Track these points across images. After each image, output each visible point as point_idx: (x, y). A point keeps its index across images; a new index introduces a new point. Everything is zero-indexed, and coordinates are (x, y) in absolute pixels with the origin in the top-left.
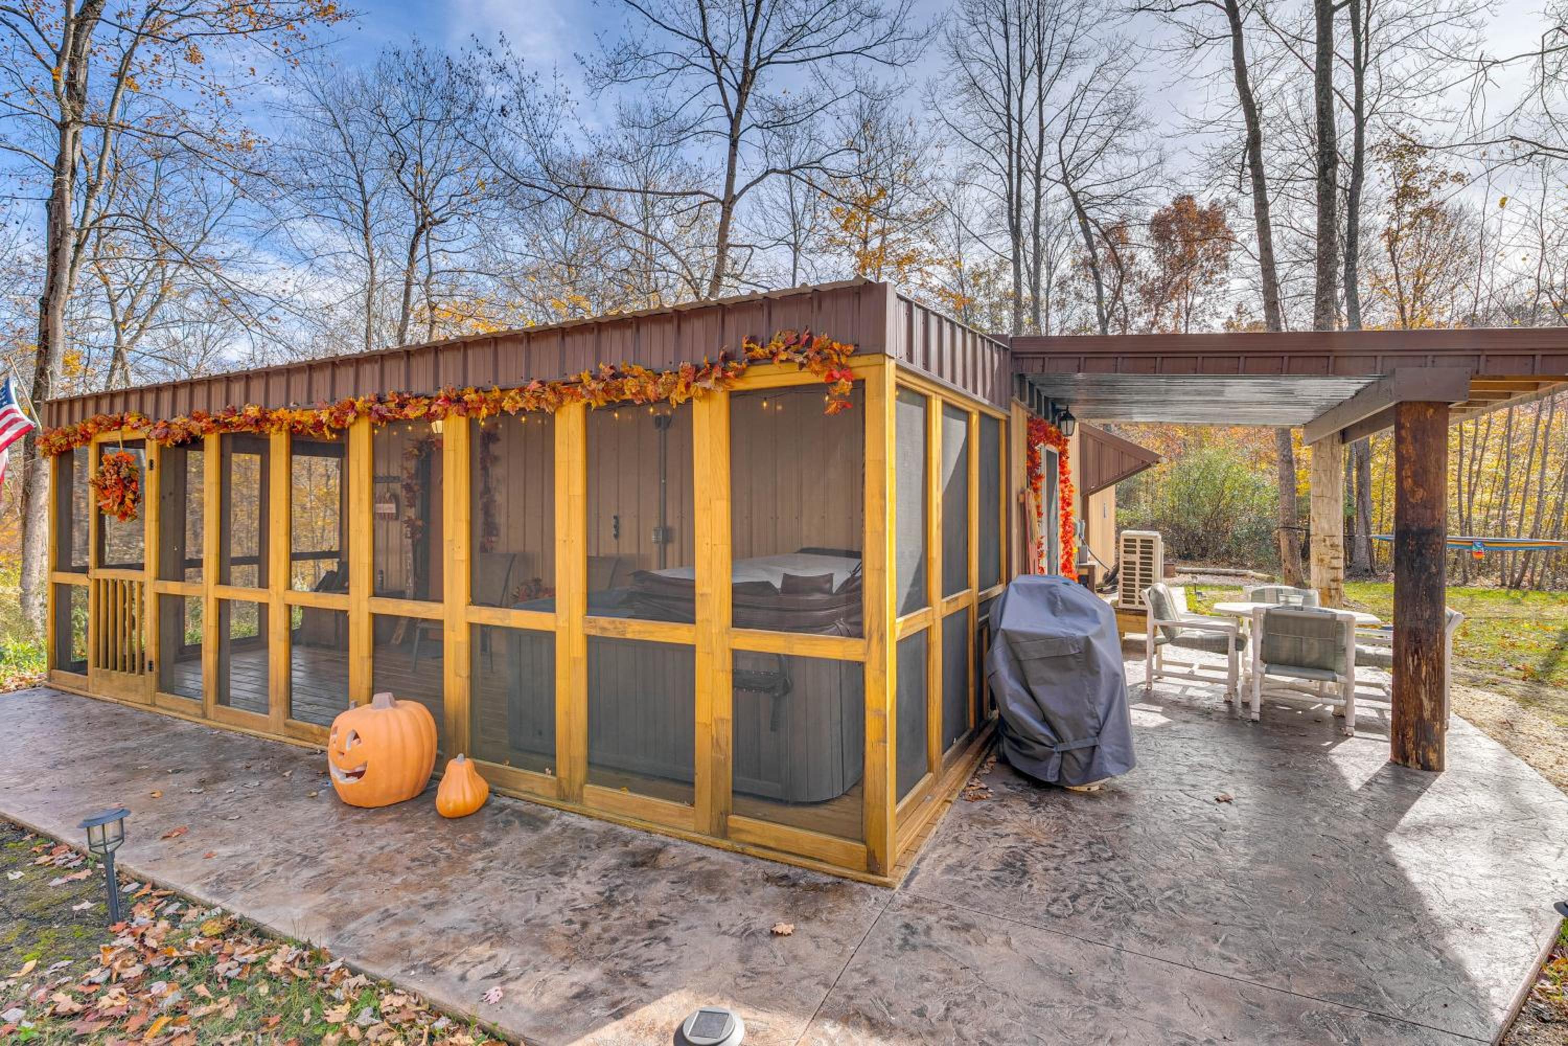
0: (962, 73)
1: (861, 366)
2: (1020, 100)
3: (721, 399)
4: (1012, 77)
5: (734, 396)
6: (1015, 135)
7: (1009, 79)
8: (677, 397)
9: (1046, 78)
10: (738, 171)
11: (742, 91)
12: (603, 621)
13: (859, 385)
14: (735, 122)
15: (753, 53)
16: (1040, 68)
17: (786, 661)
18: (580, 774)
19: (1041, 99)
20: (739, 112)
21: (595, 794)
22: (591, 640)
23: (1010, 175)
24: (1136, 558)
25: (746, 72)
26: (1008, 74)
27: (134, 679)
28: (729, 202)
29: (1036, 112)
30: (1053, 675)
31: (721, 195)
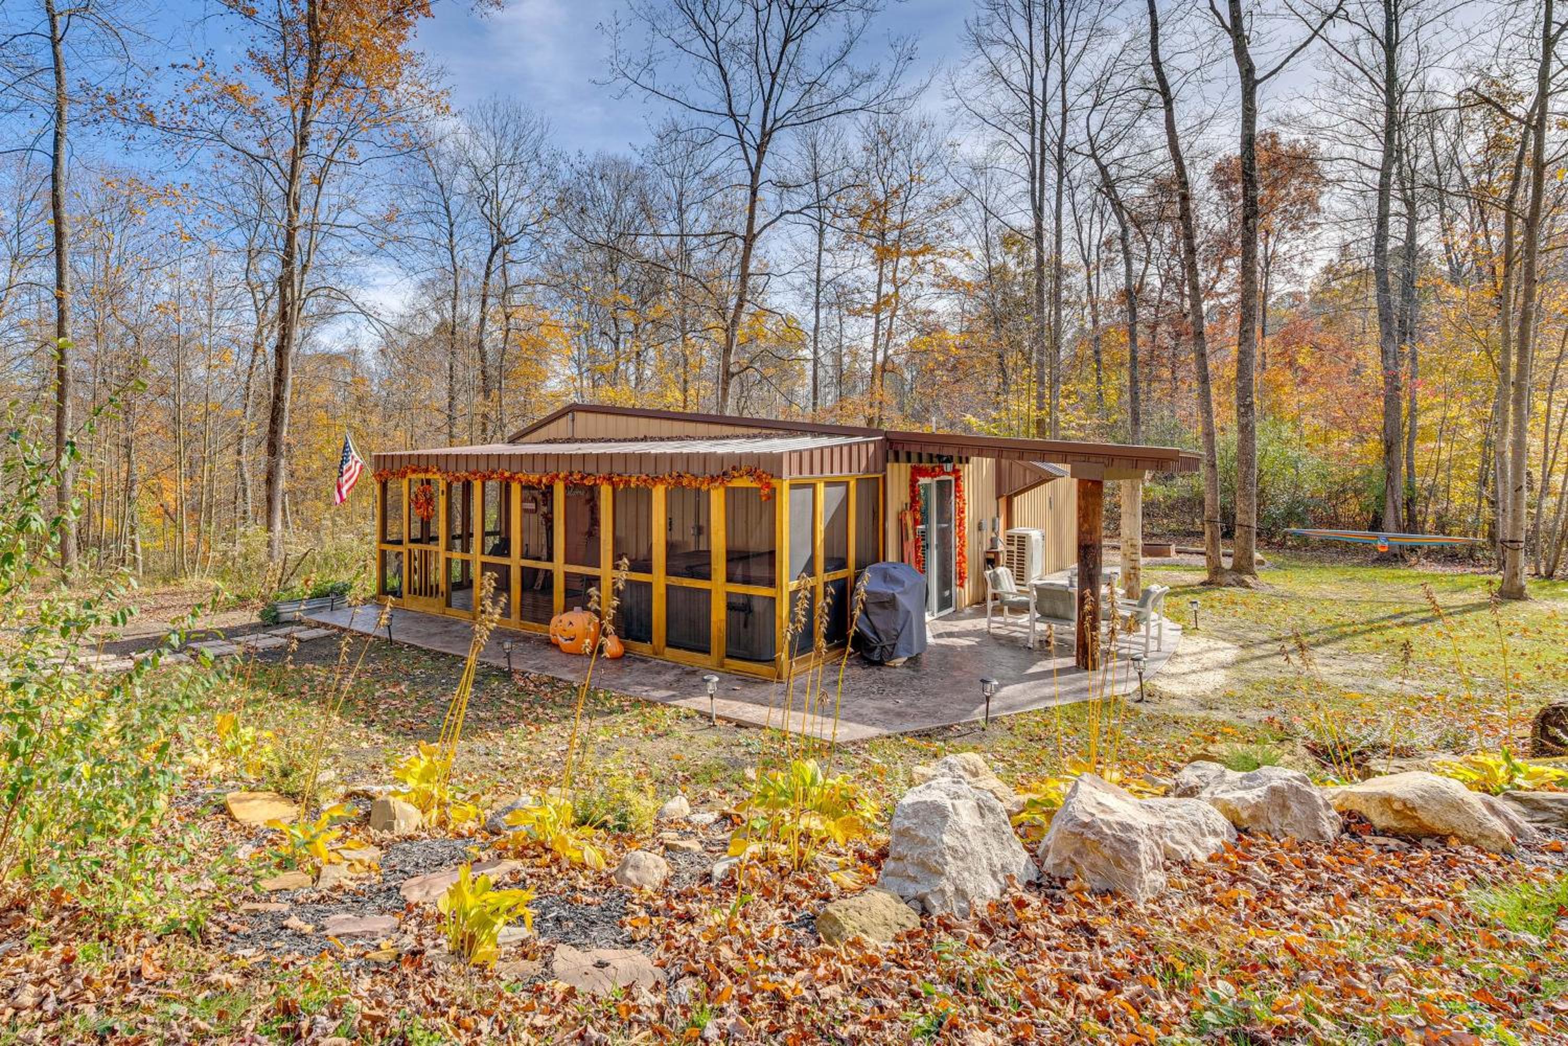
0: (982, 60)
1: (774, 482)
2: (1045, 80)
3: (721, 491)
4: (1035, 57)
5: (727, 490)
6: (1038, 119)
7: (1032, 59)
8: (704, 487)
9: (1069, 60)
10: (757, 212)
11: (761, 150)
12: (673, 578)
13: (774, 490)
14: (755, 175)
15: (770, 116)
16: (1062, 50)
17: (749, 597)
18: (663, 643)
19: (1064, 82)
20: (758, 166)
21: (669, 652)
22: (668, 587)
23: (1032, 156)
24: (1014, 548)
25: (764, 134)
26: (1031, 56)
27: (432, 600)
28: (750, 239)
29: (1059, 93)
30: (879, 611)
31: (742, 231)
